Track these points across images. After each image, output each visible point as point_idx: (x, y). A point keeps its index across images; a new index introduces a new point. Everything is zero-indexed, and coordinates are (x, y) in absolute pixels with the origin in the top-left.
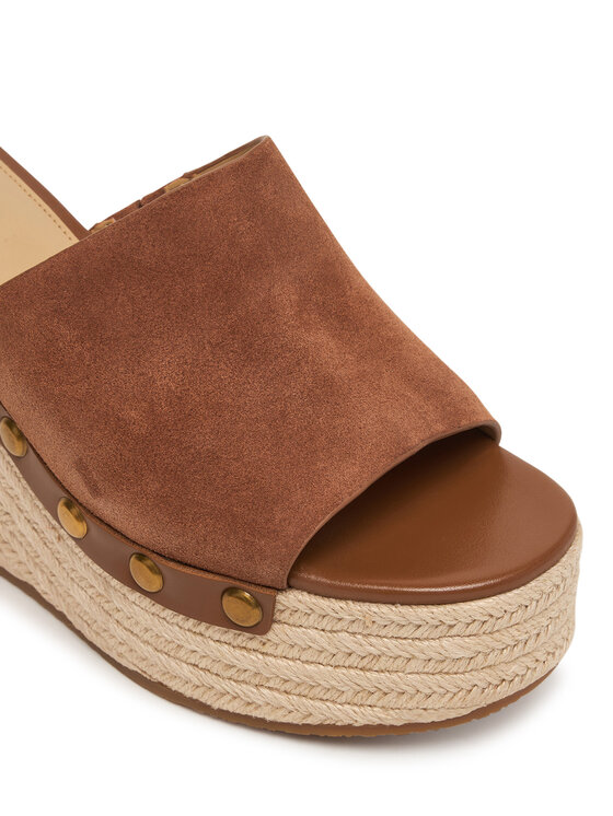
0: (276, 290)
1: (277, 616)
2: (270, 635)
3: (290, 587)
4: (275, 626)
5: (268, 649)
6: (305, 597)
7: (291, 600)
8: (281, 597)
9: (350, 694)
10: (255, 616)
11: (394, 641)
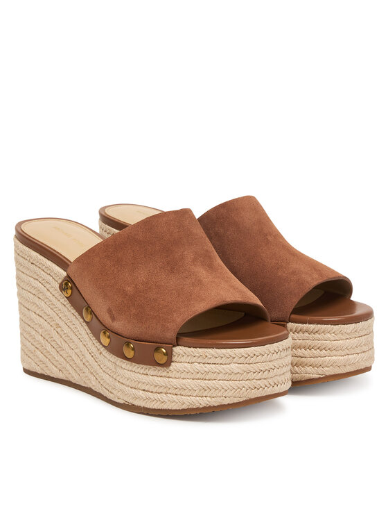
0: (185, 253)
1: (174, 359)
2: (171, 367)
3: (178, 345)
4: (172, 364)
5: (170, 375)
6: (183, 348)
7: (178, 350)
8: (174, 349)
9: (198, 391)
10: (164, 359)
11: (214, 365)
